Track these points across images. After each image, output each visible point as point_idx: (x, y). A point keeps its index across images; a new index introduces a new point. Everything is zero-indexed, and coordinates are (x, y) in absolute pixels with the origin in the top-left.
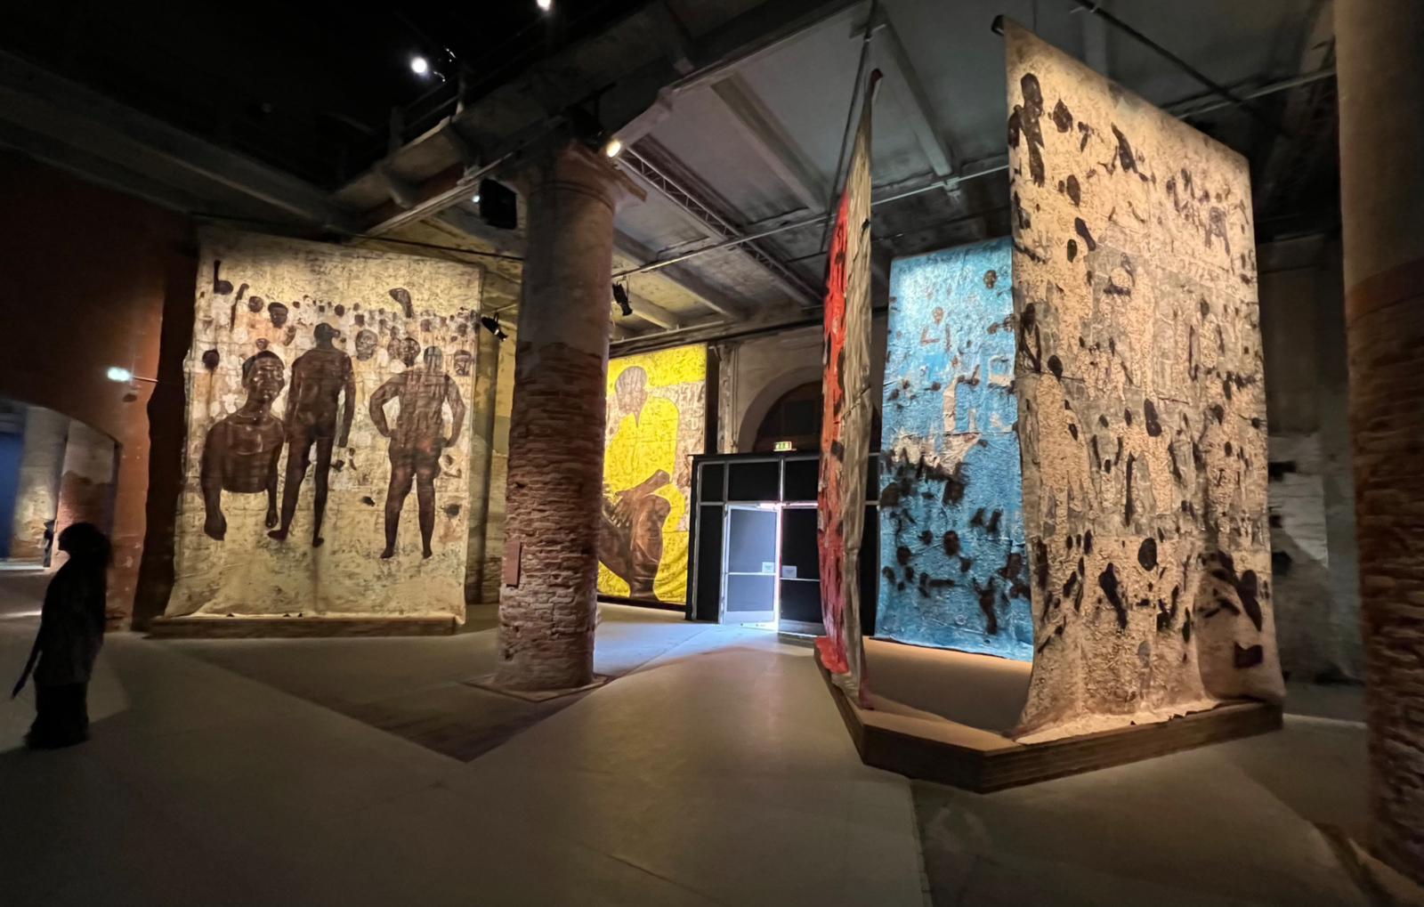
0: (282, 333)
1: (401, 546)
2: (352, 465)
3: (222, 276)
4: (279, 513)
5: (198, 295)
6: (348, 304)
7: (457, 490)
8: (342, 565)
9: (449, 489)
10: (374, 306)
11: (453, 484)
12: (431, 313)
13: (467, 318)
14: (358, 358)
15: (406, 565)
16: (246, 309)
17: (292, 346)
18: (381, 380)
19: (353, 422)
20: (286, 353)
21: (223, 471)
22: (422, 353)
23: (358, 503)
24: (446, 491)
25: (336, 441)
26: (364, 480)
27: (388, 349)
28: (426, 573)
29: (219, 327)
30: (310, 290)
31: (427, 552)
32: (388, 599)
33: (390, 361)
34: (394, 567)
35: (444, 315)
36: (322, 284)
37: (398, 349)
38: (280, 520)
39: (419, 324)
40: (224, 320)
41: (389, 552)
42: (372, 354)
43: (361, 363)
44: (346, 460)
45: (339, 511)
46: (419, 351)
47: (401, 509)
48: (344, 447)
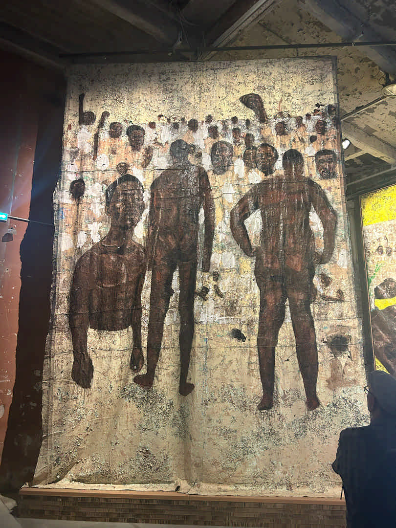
0: (139, 156)
1: (281, 392)
2: (217, 291)
3: (86, 108)
4: (145, 353)
5: (66, 127)
6: (201, 117)
7: (340, 317)
8: (215, 418)
9: (329, 316)
10: (227, 116)
11: (333, 310)
12: (285, 114)
13: (324, 115)
14: (214, 172)
15: (290, 419)
16: (107, 135)
17: (150, 167)
18: (240, 193)
19: (214, 243)
20: (144, 175)
21: (90, 307)
22: (280, 158)
23: (228, 339)
24: (326, 319)
25: (200, 266)
26: (231, 309)
27: (244, 159)
28: (314, 430)
29: (84, 156)
30: (164, 109)
31: (313, 402)
32: (272, 466)
33: (248, 171)
34: (275, 420)
35: (299, 114)
36: (175, 101)
37: (254, 157)
38: (146, 363)
39: (273, 128)
40: (88, 149)
41: (268, 402)
42: (228, 166)
43: (218, 177)
44: (211, 287)
45: (208, 348)
46: (277, 157)
47: (275, 343)
48: (207, 271)
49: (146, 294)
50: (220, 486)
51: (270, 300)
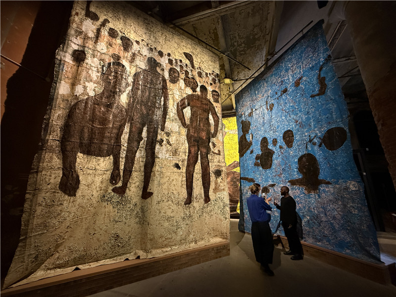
0: (129, 55)
2: (168, 142)
3: (92, 9)
4: (122, 174)
5: (74, 13)
6: (165, 52)
7: (219, 162)
8: (163, 211)
10: (178, 57)
11: (217, 158)
12: (201, 69)
13: (215, 76)
14: (170, 81)
15: (198, 208)
16: (107, 33)
17: (134, 64)
18: (182, 96)
19: (167, 117)
20: (130, 67)
21: (81, 137)
22: (199, 87)
23: (172, 168)
24: (213, 162)
25: (160, 127)
26: (175, 152)
27: (184, 81)
28: (206, 213)
29: (87, 38)
30: (145, 38)
31: (207, 199)
33: (186, 87)
35: (207, 72)
36: (152, 37)
37: (189, 82)
38: (122, 179)
39: (197, 72)
40: (91, 34)
41: (189, 201)
42: (177, 81)
43: (172, 84)
44: (165, 139)
45: (162, 172)
46: (198, 86)
47: (194, 172)
48: (163, 131)
49: (125, 137)
50: (163, 249)
51: (193, 150)
